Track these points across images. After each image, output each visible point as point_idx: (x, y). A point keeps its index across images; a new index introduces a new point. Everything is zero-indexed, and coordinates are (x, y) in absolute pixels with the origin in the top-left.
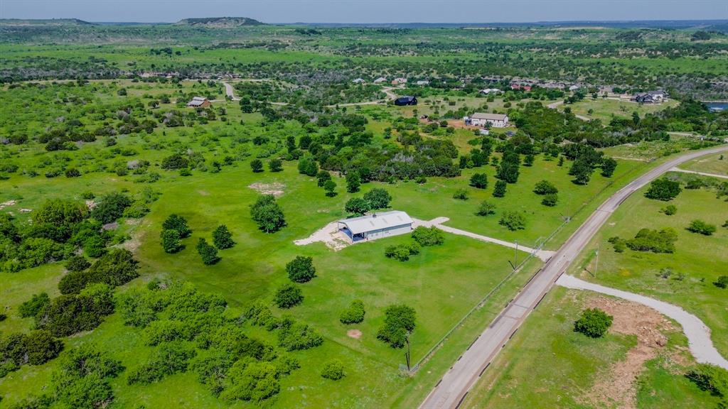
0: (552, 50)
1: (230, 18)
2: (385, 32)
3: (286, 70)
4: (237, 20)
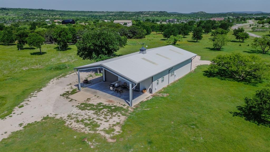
2: (43, 10)
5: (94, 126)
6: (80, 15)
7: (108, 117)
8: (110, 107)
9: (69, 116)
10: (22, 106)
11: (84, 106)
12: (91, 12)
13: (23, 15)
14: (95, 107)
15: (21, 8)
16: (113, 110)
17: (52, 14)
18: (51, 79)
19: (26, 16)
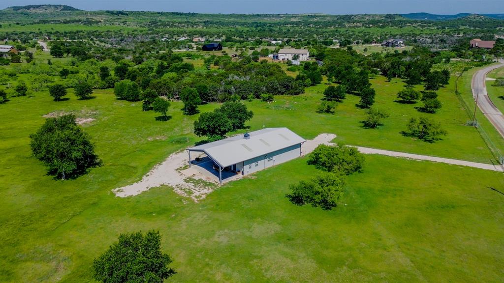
0: (301, 26)
1: (50, 6)
2: (178, 15)
3: (100, 36)
4: (56, 7)
5: (190, 193)
6: (238, 23)
7: (201, 189)
8: (205, 183)
9: (177, 186)
10: (148, 176)
11: (189, 180)
12: (258, 15)
13: (148, 25)
14: (196, 182)
15: (145, 11)
16: (206, 184)
17: (192, 23)
18: (171, 153)
19: (153, 25)
